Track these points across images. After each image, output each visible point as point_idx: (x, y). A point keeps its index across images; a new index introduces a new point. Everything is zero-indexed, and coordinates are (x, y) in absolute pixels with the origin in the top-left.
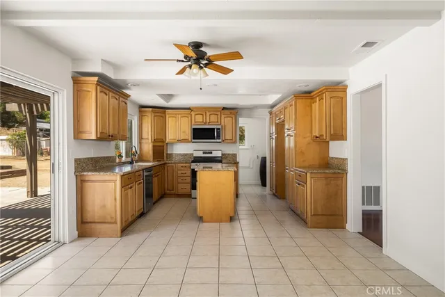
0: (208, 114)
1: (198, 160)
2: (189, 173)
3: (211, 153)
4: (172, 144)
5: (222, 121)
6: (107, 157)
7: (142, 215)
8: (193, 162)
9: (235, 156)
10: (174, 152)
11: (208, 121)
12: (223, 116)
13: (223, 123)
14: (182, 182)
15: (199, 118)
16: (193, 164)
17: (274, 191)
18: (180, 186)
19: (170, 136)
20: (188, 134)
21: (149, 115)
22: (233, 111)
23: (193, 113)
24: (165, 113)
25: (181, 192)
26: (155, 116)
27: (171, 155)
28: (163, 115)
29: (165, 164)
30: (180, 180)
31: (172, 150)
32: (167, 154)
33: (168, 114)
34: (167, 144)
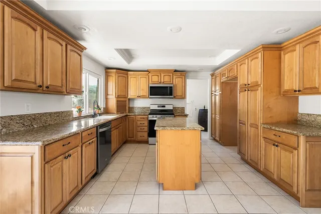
0: (162, 75)
1: (153, 112)
2: (146, 123)
3: (164, 107)
4: (133, 99)
5: (174, 81)
6: (59, 112)
7: (95, 175)
8: (150, 114)
9: (183, 109)
10: (135, 106)
11: (162, 81)
12: (174, 77)
13: (174, 83)
14: (141, 130)
15: (155, 79)
16: (150, 116)
17: (214, 136)
18: (140, 134)
19: (132, 93)
20: (146, 91)
21: (113, 75)
22: (182, 73)
23: (150, 74)
24: (127, 74)
25: (139, 139)
26: (118, 76)
27: (133, 108)
28: (126, 76)
29: (127, 116)
30: (139, 129)
31: (133, 104)
32: (129, 107)
33: (130, 75)
34: (129, 99)
